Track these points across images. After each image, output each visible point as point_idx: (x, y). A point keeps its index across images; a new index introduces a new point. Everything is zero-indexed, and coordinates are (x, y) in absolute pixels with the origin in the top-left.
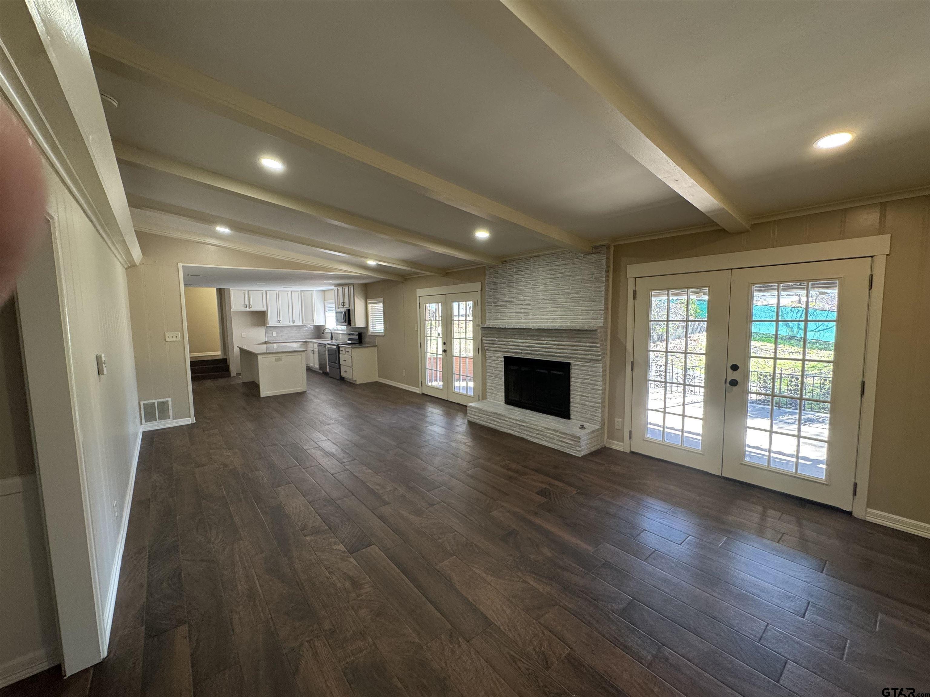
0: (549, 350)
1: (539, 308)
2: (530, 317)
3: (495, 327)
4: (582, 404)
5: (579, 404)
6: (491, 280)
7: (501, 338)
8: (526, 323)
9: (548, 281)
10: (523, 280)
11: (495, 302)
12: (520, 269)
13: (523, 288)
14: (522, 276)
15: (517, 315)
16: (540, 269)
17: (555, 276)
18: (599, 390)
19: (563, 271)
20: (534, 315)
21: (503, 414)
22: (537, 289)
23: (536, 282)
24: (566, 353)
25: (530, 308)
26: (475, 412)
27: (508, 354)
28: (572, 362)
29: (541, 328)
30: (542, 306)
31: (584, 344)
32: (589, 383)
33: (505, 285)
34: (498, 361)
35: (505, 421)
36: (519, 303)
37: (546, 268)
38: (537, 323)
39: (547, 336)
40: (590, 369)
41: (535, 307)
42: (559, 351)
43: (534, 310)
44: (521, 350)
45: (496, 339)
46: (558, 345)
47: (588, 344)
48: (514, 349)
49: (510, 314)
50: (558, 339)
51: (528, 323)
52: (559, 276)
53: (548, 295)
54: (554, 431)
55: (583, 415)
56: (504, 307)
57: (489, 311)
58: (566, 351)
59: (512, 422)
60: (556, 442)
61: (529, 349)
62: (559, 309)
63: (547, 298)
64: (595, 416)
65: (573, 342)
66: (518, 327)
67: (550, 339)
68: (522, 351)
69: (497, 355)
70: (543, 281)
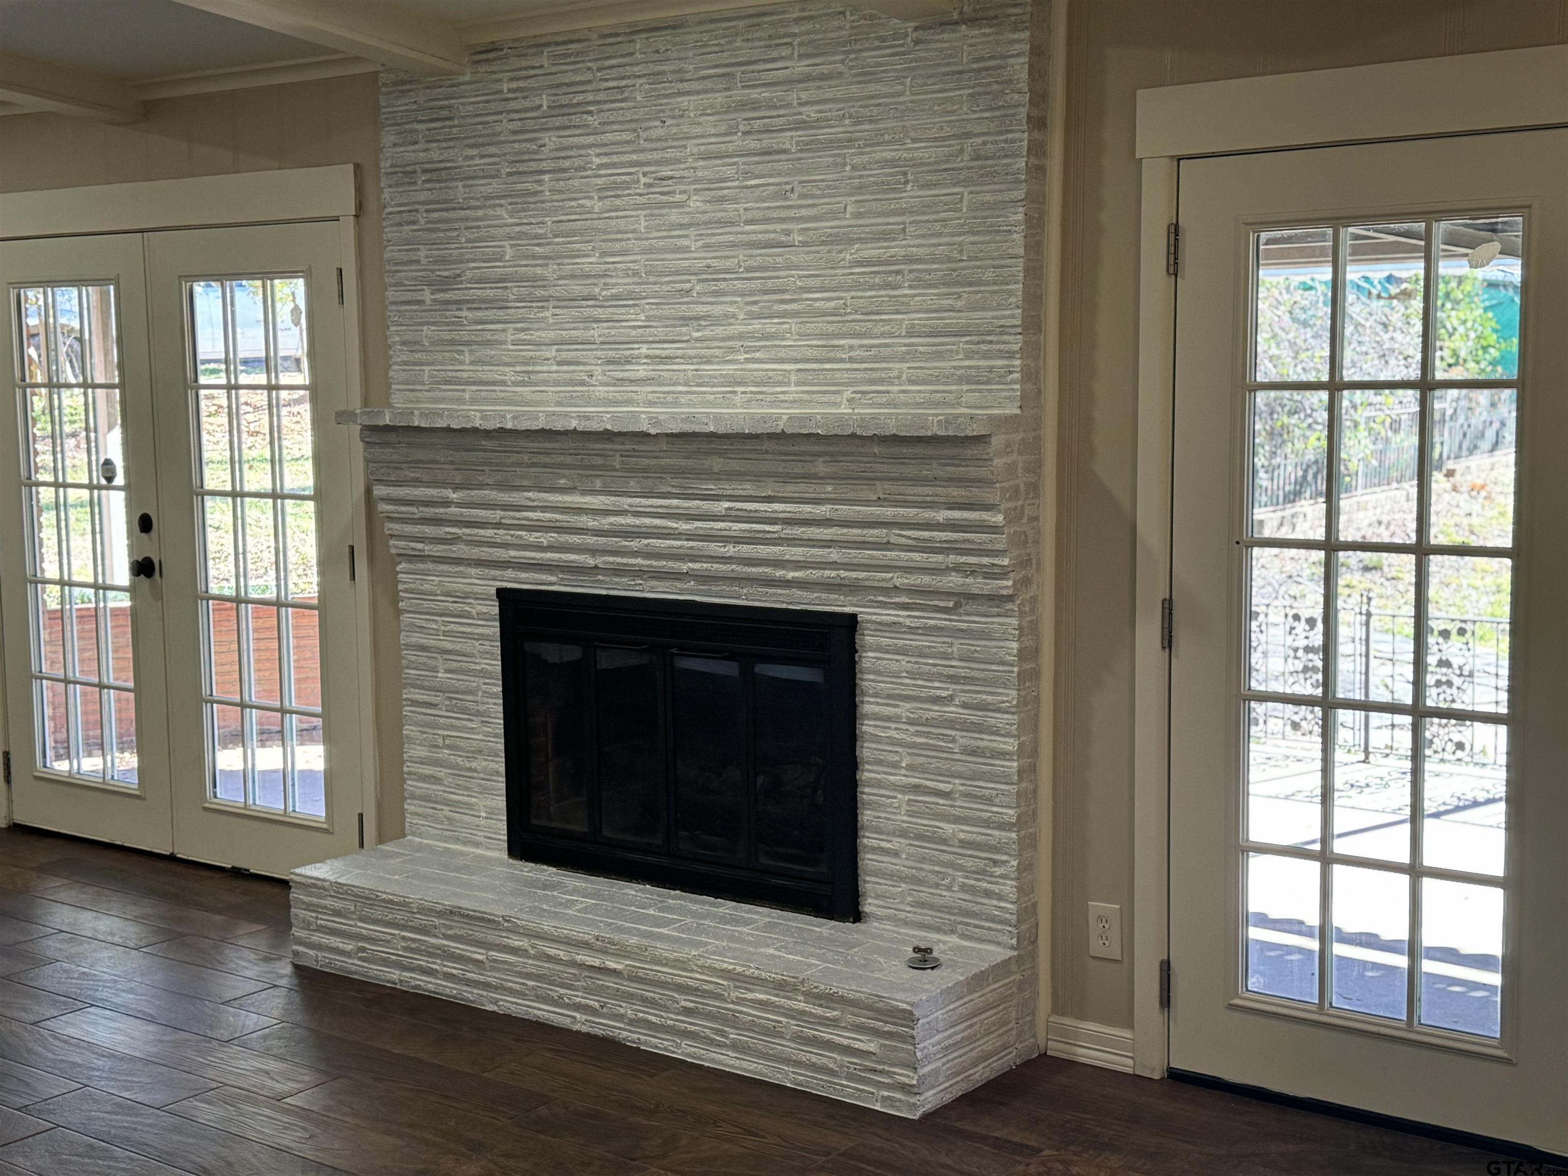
0: (745, 550)
1: (686, 320)
2: (641, 371)
3: (441, 423)
4: (920, 837)
5: (903, 834)
6: (409, 154)
7: (481, 486)
8: (617, 403)
9: (729, 172)
10: (597, 161)
11: (443, 284)
12: (579, 98)
13: (598, 206)
14: (590, 139)
15: (564, 355)
16: (684, 101)
17: (768, 142)
18: (1003, 755)
19: (810, 112)
20: (662, 360)
21: (499, 911)
22: (674, 216)
23: (666, 172)
24: (833, 565)
25: (636, 317)
26: (337, 913)
27: (523, 575)
28: (865, 613)
29: (697, 428)
30: (700, 310)
31: (928, 515)
32: (951, 723)
33: (495, 186)
34: (469, 616)
35: (514, 951)
36: (576, 288)
37: (719, 99)
38: (676, 404)
39: (731, 476)
40: (958, 646)
41: (667, 311)
42: (796, 553)
43: (660, 332)
44: (593, 552)
45: (454, 496)
46: (789, 522)
47: (942, 515)
48: (550, 548)
49: (528, 352)
50: (789, 490)
51: (629, 402)
52: (787, 140)
53: (733, 245)
54: (781, 986)
55: (926, 893)
56: (490, 314)
57: (408, 336)
58: (834, 555)
59: (550, 958)
60: (788, 1048)
61: (635, 544)
62: (793, 325)
63: (728, 264)
64: (988, 894)
65: (867, 503)
66: (574, 424)
67: (748, 488)
68: (600, 561)
69: (459, 584)
70: (705, 170)
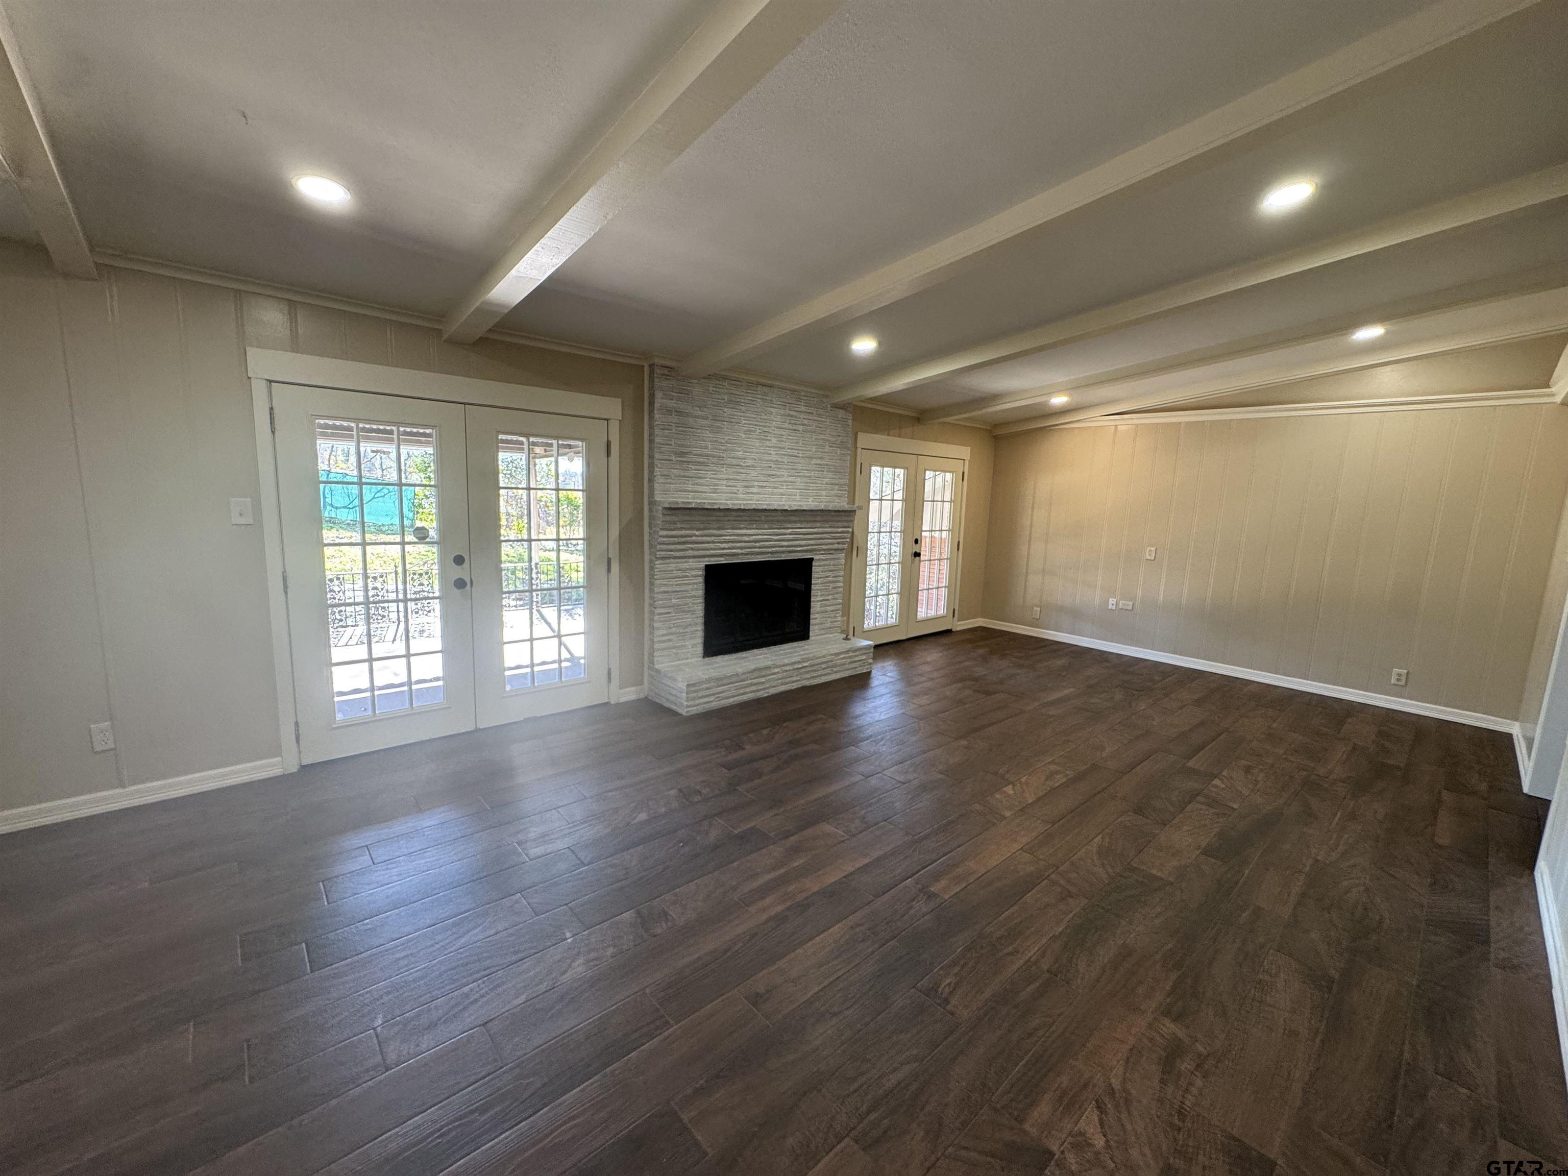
0: (791, 543)
1: (770, 475)
2: (755, 490)
4: (822, 612)
5: (819, 613)
6: (672, 404)
7: (710, 529)
8: (747, 500)
9: (784, 433)
10: (744, 422)
11: (683, 454)
12: (738, 400)
13: (743, 436)
14: (742, 414)
15: (730, 484)
16: (772, 410)
17: (795, 427)
18: (839, 587)
19: (806, 422)
20: (762, 487)
21: (769, 663)
22: (768, 443)
23: (765, 429)
24: (812, 545)
25: (754, 473)
26: (708, 689)
27: (712, 559)
28: (816, 557)
30: (774, 473)
31: (837, 530)
32: (830, 582)
33: (705, 422)
34: (687, 576)
35: (774, 674)
36: (734, 462)
37: (783, 412)
38: (766, 500)
39: (795, 522)
40: (832, 562)
41: (764, 472)
42: (804, 542)
43: (763, 479)
44: (741, 548)
45: (697, 533)
46: (804, 534)
47: (840, 530)
48: (729, 548)
49: (717, 482)
50: (809, 525)
51: (751, 500)
52: (801, 428)
53: (784, 455)
54: (847, 652)
55: (822, 626)
56: (702, 467)
57: (665, 473)
58: (812, 542)
59: (786, 671)
60: (847, 666)
61: (757, 544)
62: (799, 479)
63: (782, 460)
64: (835, 622)
65: (826, 528)
67: (799, 525)
68: (743, 551)
69: (686, 566)
70: (778, 432)
